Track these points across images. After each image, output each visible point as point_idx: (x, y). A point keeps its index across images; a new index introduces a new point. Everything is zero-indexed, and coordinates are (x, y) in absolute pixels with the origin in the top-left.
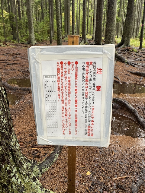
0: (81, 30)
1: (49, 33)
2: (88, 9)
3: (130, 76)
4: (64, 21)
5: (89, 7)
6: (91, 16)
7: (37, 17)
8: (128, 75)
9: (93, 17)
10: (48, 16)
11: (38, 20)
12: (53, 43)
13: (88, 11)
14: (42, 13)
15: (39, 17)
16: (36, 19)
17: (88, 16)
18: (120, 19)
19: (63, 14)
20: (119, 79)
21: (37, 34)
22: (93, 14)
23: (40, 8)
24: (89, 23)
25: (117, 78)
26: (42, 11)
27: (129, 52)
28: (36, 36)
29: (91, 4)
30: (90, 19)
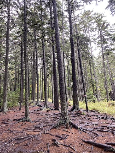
0: (44, 96)
1: (19, 99)
2: (48, 82)
3: (83, 145)
4: (31, 90)
5: (49, 81)
6: (50, 86)
7: (10, 88)
8: (82, 145)
9: (51, 86)
10: (19, 88)
11: (11, 90)
12: (21, 108)
13: (48, 84)
14: (15, 86)
15: (12, 88)
16: (10, 89)
17: (49, 86)
18: (70, 88)
19: (31, 86)
20: (76, 150)
21: (9, 102)
22: (51, 85)
23: (14, 82)
24: (50, 90)
25: (74, 150)
26: (15, 85)
27: (80, 115)
28: (8, 104)
29: (50, 79)
30: (50, 88)
